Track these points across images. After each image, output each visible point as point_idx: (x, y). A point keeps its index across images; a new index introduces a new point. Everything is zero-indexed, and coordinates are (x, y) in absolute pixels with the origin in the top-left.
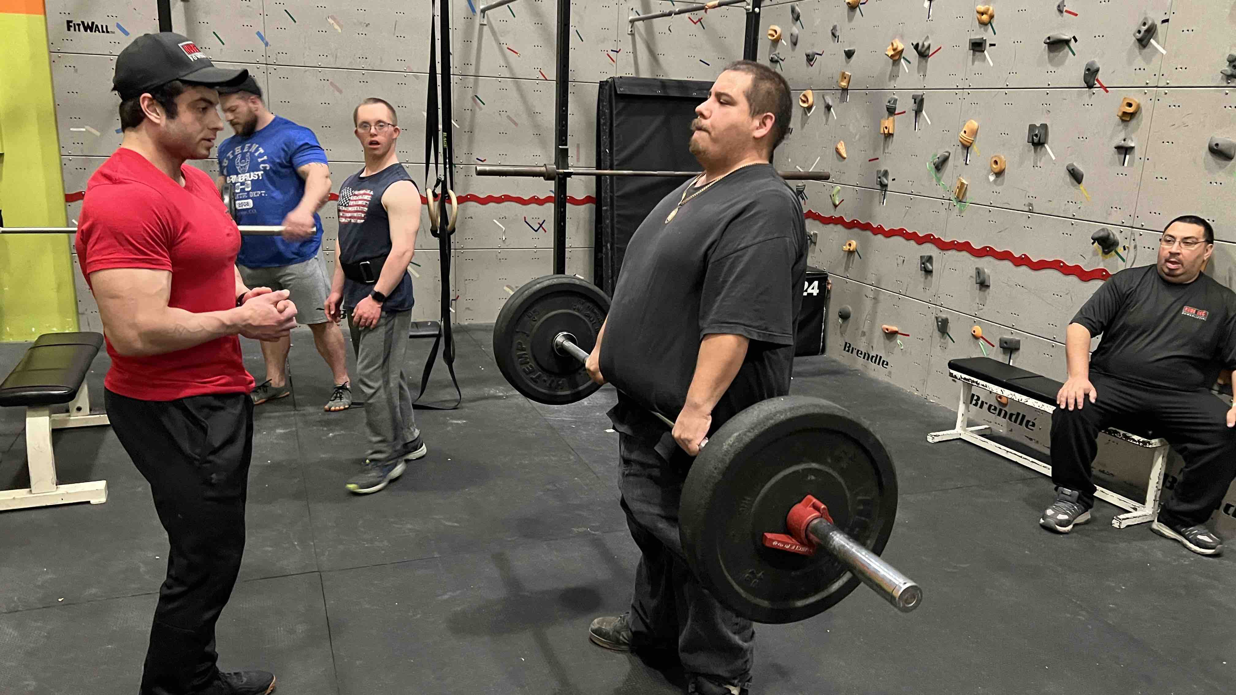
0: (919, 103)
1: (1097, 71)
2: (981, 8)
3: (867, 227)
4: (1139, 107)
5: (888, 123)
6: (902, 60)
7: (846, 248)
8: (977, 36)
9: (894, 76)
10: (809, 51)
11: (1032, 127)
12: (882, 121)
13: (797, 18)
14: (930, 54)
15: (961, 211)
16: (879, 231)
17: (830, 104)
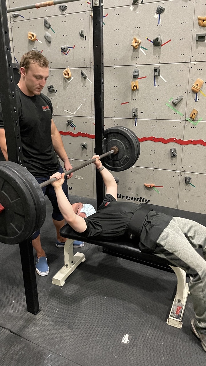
6: (140, 49)
14: (162, 44)
15: (194, 125)
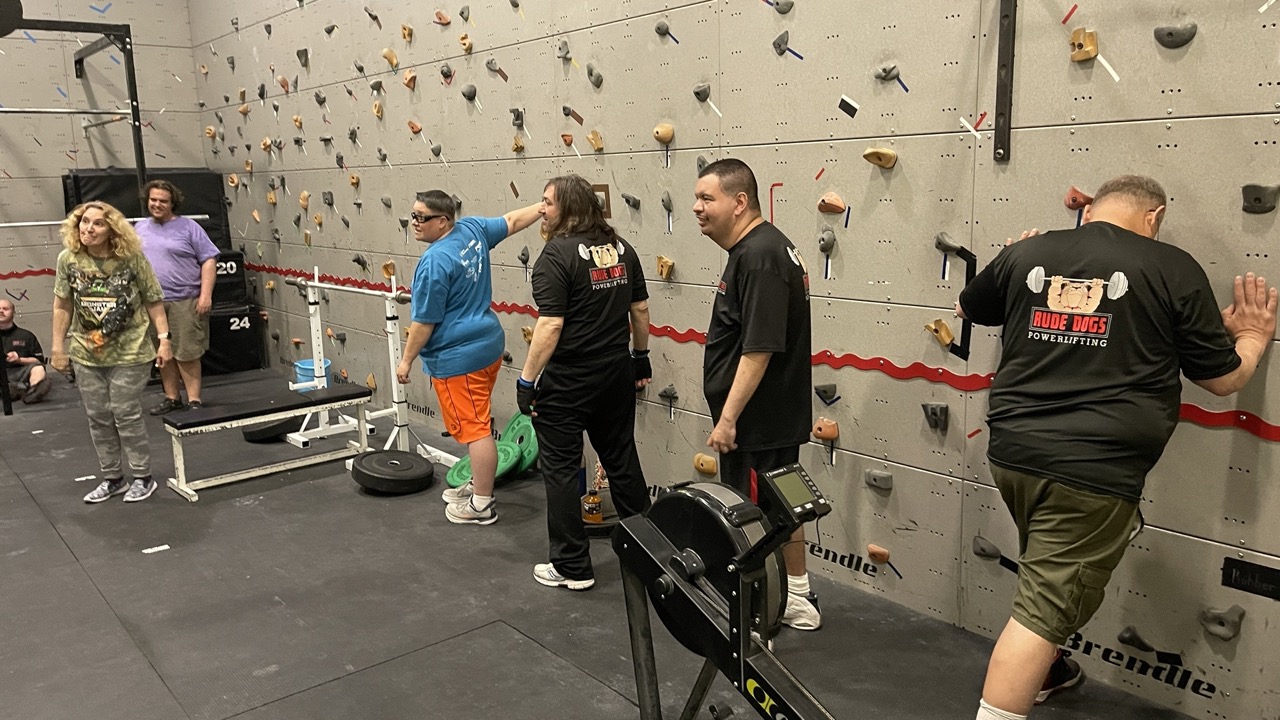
0: (283, 181)
1: (342, 158)
2: (295, 117)
3: (275, 270)
4: (358, 178)
5: (271, 196)
7: (267, 287)
8: (296, 136)
9: (270, 163)
10: (229, 145)
11: (324, 194)
12: (268, 195)
13: (221, 121)
16: (281, 272)
17: (246, 183)
